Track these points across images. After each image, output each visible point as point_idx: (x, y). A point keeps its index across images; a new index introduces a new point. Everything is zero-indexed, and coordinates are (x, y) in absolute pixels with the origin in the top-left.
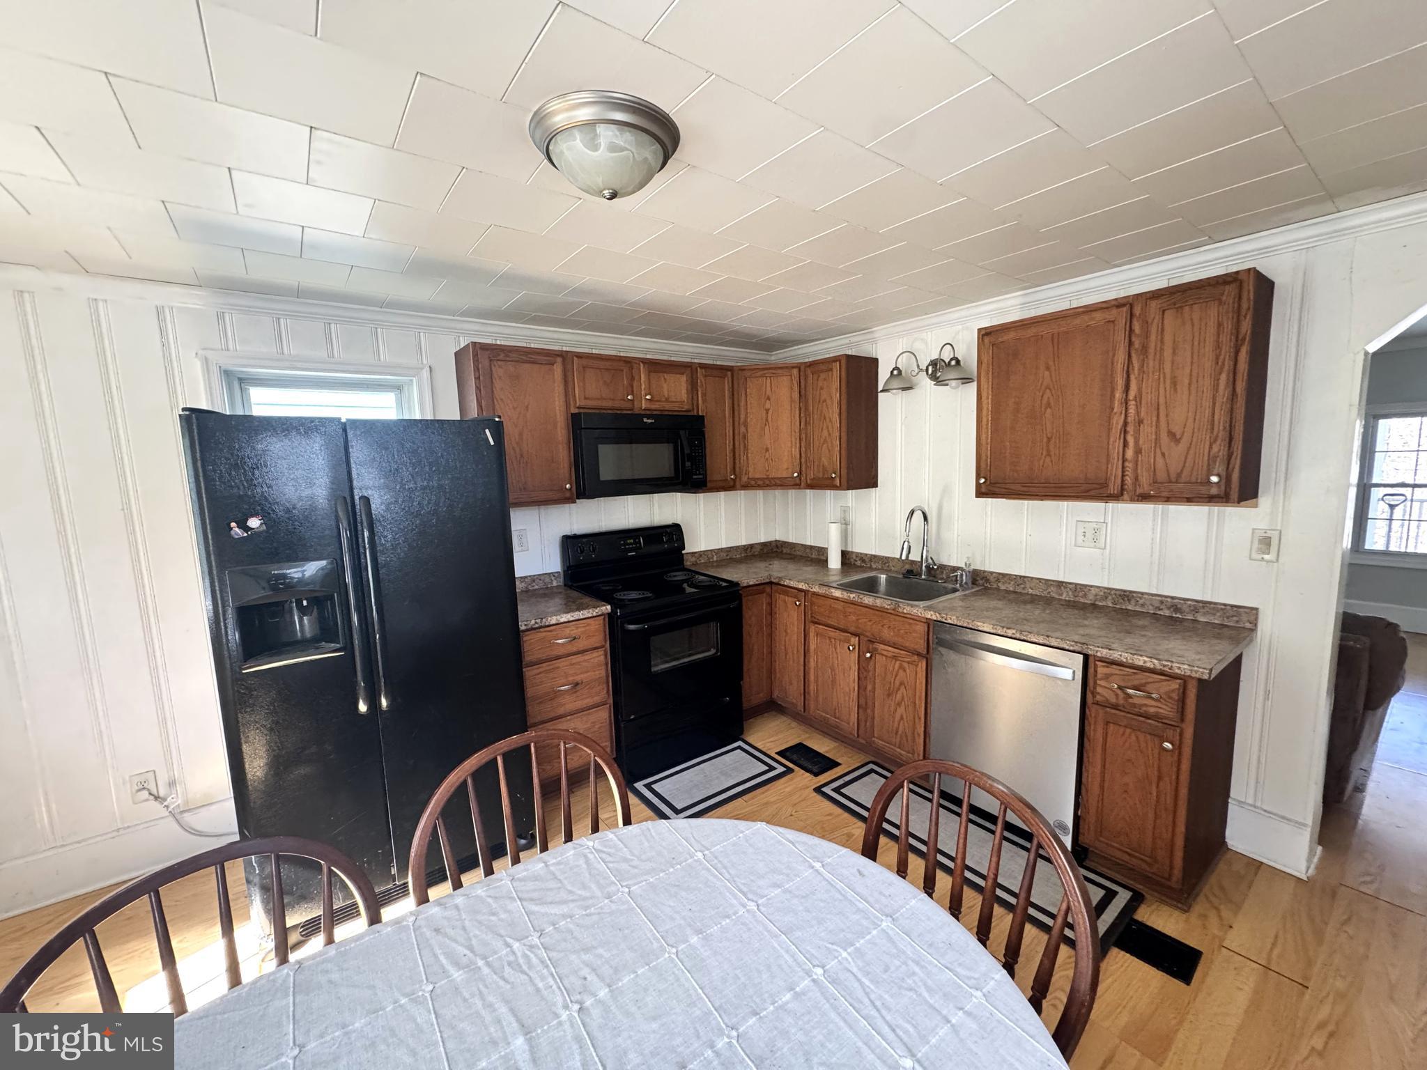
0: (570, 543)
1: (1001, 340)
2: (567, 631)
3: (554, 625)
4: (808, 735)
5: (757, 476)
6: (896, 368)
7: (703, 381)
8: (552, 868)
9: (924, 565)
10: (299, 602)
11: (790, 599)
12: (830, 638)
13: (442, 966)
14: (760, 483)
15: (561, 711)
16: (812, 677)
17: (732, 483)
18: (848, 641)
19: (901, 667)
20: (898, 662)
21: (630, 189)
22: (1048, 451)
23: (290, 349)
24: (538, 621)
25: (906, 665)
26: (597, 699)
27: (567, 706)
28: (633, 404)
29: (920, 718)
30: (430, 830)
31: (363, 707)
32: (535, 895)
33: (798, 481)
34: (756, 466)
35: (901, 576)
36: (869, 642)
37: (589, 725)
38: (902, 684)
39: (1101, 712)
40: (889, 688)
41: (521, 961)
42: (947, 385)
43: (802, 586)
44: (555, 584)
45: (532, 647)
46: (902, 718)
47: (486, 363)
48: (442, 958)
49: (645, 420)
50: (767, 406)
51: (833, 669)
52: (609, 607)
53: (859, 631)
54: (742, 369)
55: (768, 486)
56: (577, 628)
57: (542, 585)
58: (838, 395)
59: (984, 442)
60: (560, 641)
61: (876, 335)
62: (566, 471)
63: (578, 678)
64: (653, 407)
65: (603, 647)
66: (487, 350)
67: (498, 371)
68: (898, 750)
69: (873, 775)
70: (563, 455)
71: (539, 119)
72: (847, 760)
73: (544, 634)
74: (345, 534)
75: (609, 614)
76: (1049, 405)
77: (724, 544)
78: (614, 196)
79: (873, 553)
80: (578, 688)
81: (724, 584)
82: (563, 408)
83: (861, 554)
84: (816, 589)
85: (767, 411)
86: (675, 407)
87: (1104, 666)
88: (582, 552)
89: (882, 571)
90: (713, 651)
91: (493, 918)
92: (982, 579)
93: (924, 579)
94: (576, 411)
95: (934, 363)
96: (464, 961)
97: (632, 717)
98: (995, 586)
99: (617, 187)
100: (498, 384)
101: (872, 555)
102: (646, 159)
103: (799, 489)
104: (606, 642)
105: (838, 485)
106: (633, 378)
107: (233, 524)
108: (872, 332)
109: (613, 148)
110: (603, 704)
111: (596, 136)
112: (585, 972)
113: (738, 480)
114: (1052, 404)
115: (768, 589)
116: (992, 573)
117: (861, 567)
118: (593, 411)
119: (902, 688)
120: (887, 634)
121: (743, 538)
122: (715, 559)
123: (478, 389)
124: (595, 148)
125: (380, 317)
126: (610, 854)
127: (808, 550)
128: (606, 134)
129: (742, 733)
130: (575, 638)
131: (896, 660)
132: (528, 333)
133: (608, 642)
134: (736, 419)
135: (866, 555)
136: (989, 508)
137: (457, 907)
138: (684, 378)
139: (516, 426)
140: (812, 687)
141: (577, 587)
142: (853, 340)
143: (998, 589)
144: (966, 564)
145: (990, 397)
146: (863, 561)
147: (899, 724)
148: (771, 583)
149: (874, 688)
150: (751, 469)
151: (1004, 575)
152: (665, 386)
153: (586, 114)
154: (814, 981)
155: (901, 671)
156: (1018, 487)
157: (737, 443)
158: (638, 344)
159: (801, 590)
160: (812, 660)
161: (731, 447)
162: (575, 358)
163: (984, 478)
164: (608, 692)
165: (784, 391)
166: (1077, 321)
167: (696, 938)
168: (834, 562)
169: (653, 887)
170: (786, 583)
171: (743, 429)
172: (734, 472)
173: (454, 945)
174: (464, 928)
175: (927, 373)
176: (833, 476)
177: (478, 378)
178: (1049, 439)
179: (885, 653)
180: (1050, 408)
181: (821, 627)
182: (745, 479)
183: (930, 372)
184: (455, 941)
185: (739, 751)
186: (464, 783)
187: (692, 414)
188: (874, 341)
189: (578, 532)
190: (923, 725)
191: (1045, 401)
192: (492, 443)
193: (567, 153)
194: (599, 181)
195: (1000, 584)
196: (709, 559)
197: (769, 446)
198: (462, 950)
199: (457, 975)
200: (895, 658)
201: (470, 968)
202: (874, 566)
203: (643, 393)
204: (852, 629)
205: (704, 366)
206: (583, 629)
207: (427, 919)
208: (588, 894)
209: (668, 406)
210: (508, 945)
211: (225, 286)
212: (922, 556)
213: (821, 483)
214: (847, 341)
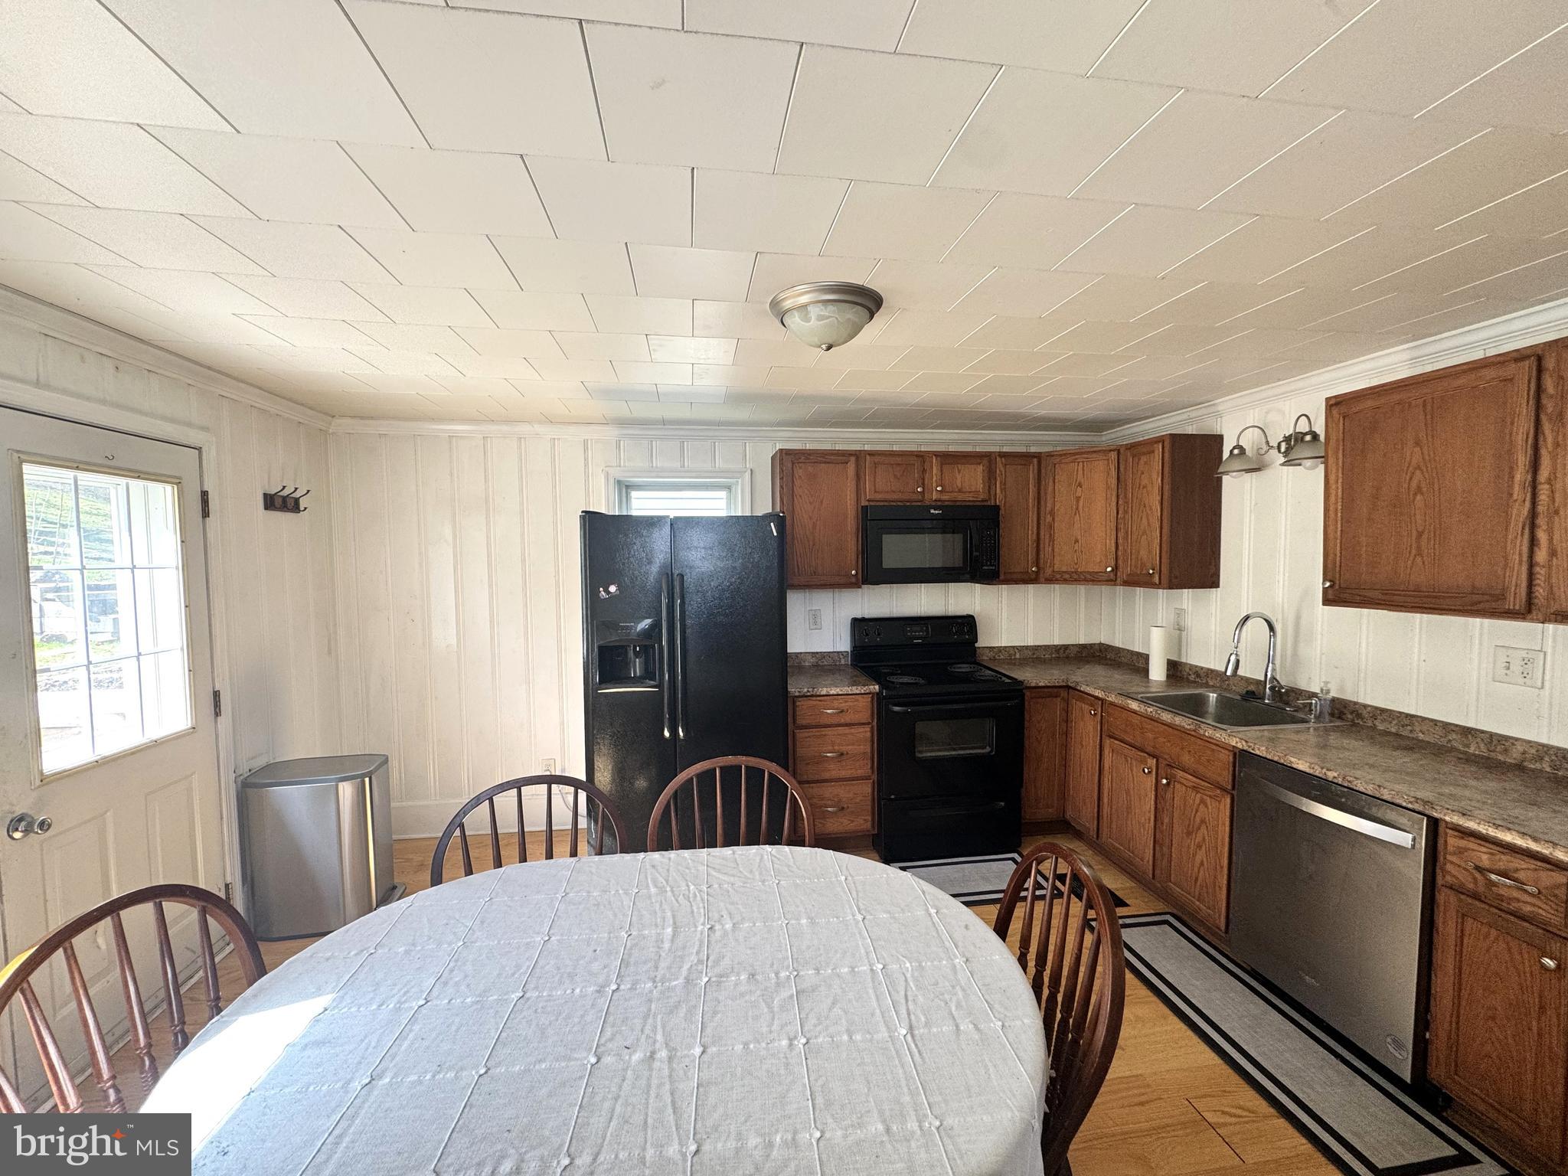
0: (859, 625)
1: (1355, 410)
2: (836, 704)
3: (823, 696)
4: (1100, 867)
5: (1064, 569)
6: (1238, 446)
7: (1002, 469)
8: (737, 856)
9: (1268, 686)
10: (635, 648)
11: (1087, 707)
12: (1126, 757)
13: (648, 884)
14: (1067, 576)
15: (826, 775)
16: (1106, 800)
17: (1033, 576)
18: (1143, 761)
19: (1202, 801)
20: (1199, 795)
21: (842, 340)
22: (1419, 548)
23: (658, 463)
24: (810, 690)
25: (1208, 800)
26: (860, 772)
27: (833, 773)
28: (923, 497)
29: (1222, 867)
30: (665, 802)
31: (667, 734)
32: (717, 867)
33: (1112, 576)
34: (1063, 557)
35: (1239, 698)
36: (1167, 768)
37: (851, 795)
38: (1203, 821)
39: (1453, 899)
40: (1189, 825)
41: (691, 896)
42: (1300, 465)
43: (1098, 693)
44: (843, 662)
45: (805, 712)
46: (1202, 864)
47: (790, 465)
48: (649, 880)
49: (932, 511)
50: (1079, 494)
51: (1128, 792)
52: (877, 687)
53: (1157, 753)
54: (1050, 455)
55: (1076, 580)
56: (846, 702)
57: (831, 662)
58: (1160, 479)
59: (1331, 536)
60: (829, 711)
61: (1220, 408)
62: (854, 557)
63: (844, 749)
64: (945, 497)
65: (868, 724)
66: (790, 454)
67: (799, 472)
68: (1198, 903)
69: (1166, 927)
70: (851, 546)
71: (775, 304)
72: (1138, 903)
73: (815, 703)
74: (664, 601)
75: (877, 694)
76: (1419, 490)
77: (1030, 642)
78: (829, 348)
79: (1212, 667)
80: (845, 757)
81: (1007, 681)
82: (853, 502)
83: (1196, 666)
84: (1112, 698)
85: (1078, 499)
86: (969, 497)
87: (1455, 837)
88: (867, 635)
89: (1213, 689)
90: (988, 749)
91: (687, 871)
92: (1352, 713)
93: (1267, 704)
94: (867, 504)
95: (1287, 439)
96: (660, 885)
97: (893, 797)
98: (1370, 724)
99: (831, 342)
100: (797, 483)
101: (1208, 669)
102: (849, 319)
103: (1115, 585)
104: (873, 721)
105: (1157, 582)
106: (924, 471)
107: (601, 589)
108: (1214, 405)
109: (820, 318)
110: (867, 778)
111: (807, 313)
112: (724, 913)
113: (1042, 572)
114: (1425, 490)
115: (1063, 693)
116: (1365, 706)
117: (1195, 682)
118: (882, 504)
119: (1203, 827)
120: (1187, 759)
121: (1056, 637)
122: (1018, 656)
123: (781, 487)
124: (808, 320)
125: (717, 434)
126: (779, 859)
127: (1135, 657)
128: (814, 311)
129: (1020, 846)
130: (842, 711)
131: (1198, 792)
132: (834, 435)
133: (876, 720)
134: (1042, 508)
135: (1202, 668)
136: (1364, 621)
137: (670, 859)
138: (980, 468)
139: (811, 518)
140: (1106, 810)
141: (861, 668)
142: (1193, 414)
143: (1374, 728)
144: (1322, 690)
145: (1340, 481)
146: (1198, 676)
147: (1199, 872)
148: (1068, 687)
149: (1172, 824)
150: (1056, 562)
151: (1383, 711)
152: (959, 477)
153: (804, 299)
154: (872, 970)
155: (1202, 806)
156: (1377, 595)
157: (1042, 533)
158: (936, 436)
159: (1097, 698)
160: (1106, 779)
161: (1035, 537)
162: (868, 457)
163: (1330, 581)
164: (872, 767)
165: (1099, 478)
166: (1460, 382)
167: (805, 921)
168: (1157, 672)
169: (797, 886)
170: (1083, 688)
171: (1049, 518)
172: (1037, 564)
173: (658, 875)
174: (668, 870)
175: (1279, 451)
176: (1151, 572)
177: (781, 479)
178: (1420, 534)
179: (1185, 782)
180: (1422, 494)
181: (1116, 742)
182: (1049, 571)
183: (1283, 449)
184: (659, 873)
185: (1011, 862)
186: (692, 779)
187: (989, 503)
188: (1219, 415)
189: (866, 616)
190: (1225, 877)
191: (1414, 484)
192: (775, 534)
193: (792, 326)
194: (816, 340)
195: (1377, 723)
196: (1010, 655)
197: (1079, 537)
198: (661, 879)
199: (653, 890)
200: (1195, 788)
201: (662, 891)
202: (1211, 683)
203: (934, 485)
204: (1150, 749)
205: (1003, 455)
206: (851, 704)
207: (650, 859)
208: (751, 876)
209: (960, 497)
210: (688, 886)
211: (622, 422)
212: (1266, 675)
213: (1138, 580)
214: (1185, 416)
